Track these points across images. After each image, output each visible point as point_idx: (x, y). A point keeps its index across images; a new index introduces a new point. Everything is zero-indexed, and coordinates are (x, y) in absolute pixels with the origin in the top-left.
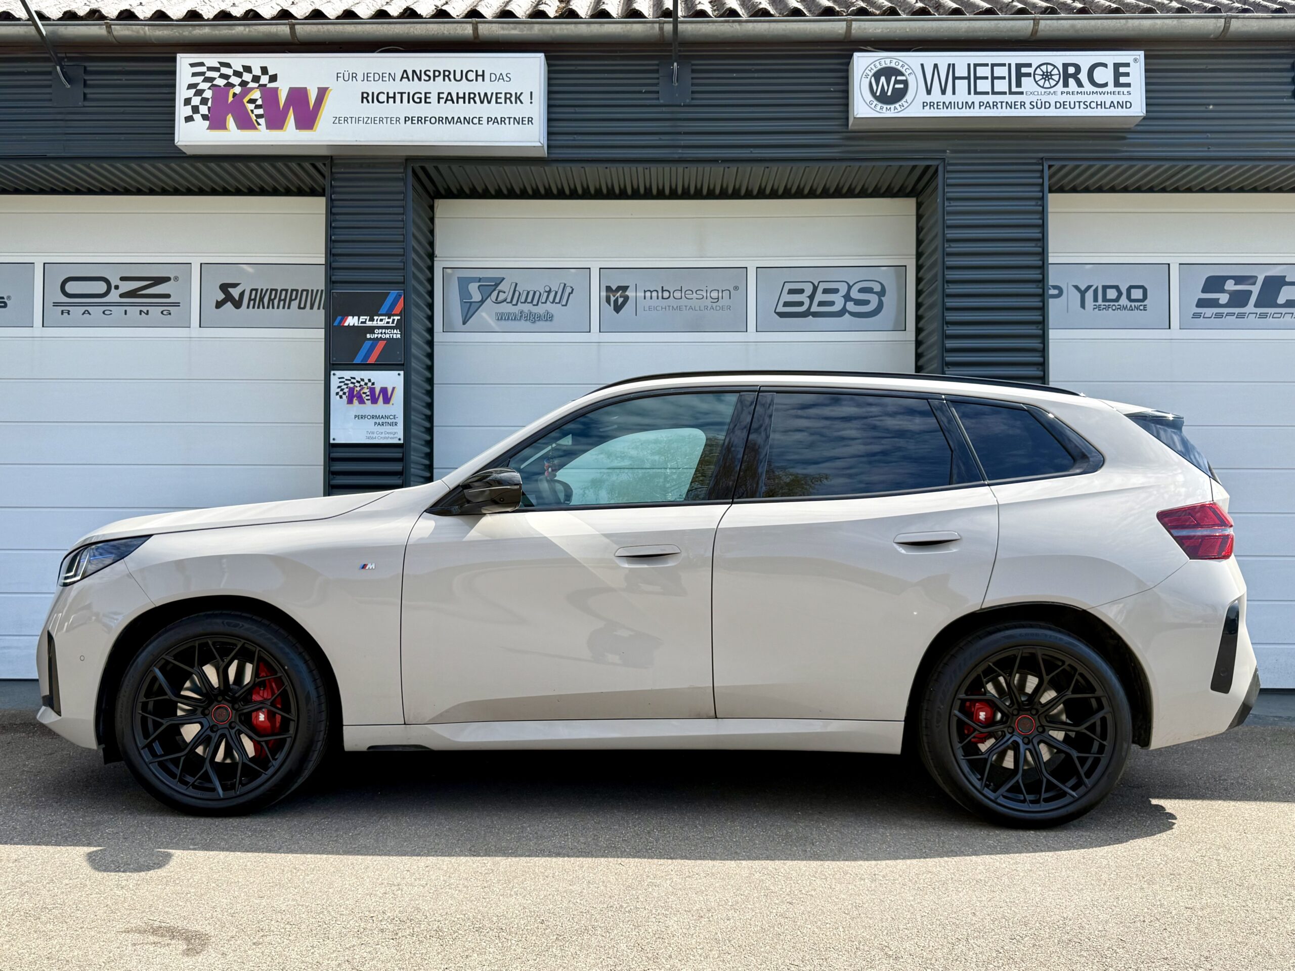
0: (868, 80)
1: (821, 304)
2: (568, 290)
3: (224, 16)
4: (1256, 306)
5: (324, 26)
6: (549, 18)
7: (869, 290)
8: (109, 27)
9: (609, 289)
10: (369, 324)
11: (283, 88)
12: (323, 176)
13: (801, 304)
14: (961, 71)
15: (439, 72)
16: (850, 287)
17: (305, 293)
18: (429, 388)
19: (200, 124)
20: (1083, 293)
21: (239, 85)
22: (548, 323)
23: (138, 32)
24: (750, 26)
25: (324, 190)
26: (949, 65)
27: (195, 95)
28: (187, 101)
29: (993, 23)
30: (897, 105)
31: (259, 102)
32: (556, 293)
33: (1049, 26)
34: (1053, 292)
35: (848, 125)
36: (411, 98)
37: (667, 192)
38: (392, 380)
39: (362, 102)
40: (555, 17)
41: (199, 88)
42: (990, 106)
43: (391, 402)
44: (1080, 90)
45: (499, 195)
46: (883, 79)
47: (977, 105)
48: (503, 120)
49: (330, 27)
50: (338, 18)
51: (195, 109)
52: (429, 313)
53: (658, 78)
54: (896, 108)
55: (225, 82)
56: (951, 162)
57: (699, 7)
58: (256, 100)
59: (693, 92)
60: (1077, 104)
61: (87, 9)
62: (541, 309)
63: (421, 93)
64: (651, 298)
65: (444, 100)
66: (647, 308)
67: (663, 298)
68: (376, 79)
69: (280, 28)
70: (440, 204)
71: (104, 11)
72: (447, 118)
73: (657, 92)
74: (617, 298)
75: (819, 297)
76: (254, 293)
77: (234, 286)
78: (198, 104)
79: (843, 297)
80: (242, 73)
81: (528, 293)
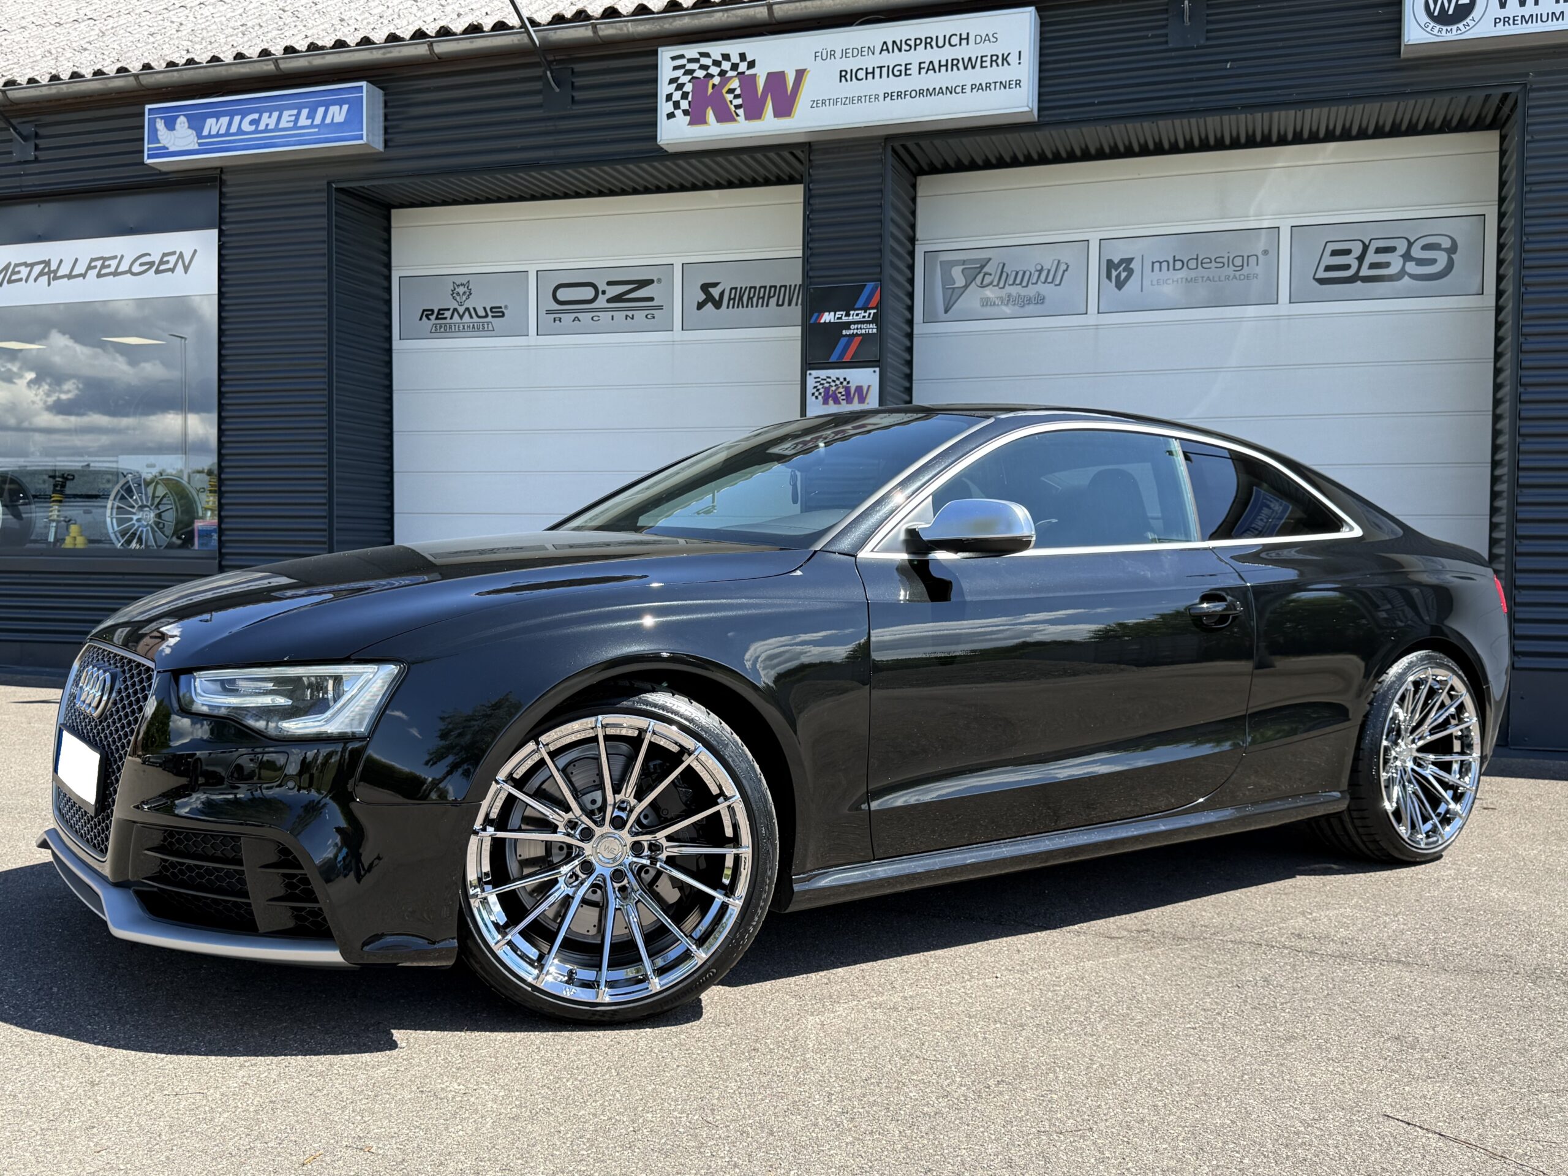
1: (1373, 266)
2: (1063, 268)
3: (703, 2)
5: (802, 3)
7: (1435, 247)
8: (594, 26)
9: (1110, 264)
10: (845, 319)
11: (761, 74)
12: (802, 163)
13: (1347, 267)
15: (921, 40)
16: (1410, 244)
17: (783, 290)
18: (908, 385)
19: (681, 119)
22: (1039, 306)
23: (621, 29)
25: (802, 176)
27: (677, 89)
28: (669, 97)
30: (1460, 25)
31: (738, 92)
32: (1049, 271)
35: (1399, 53)
36: (892, 72)
37: (1181, 145)
38: (867, 377)
39: (841, 81)
41: (680, 82)
43: (866, 402)
45: (988, 165)
47: (1567, 15)
48: (988, 86)
49: (808, 4)
51: (677, 105)
52: (910, 303)
53: (1167, 19)
54: (1459, 29)
55: (705, 73)
56: (1534, 86)
58: (735, 89)
59: (1208, 31)
61: (574, 9)
62: (1031, 291)
63: (901, 65)
64: (1160, 270)
65: (925, 70)
66: (1155, 282)
67: (1174, 269)
68: (855, 54)
69: (758, 10)
70: (923, 181)
71: (590, 12)
72: (928, 90)
73: (1166, 35)
74: (1120, 273)
75: (1371, 257)
76: (733, 291)
77: (715, 285)
78: (679, 99)
79: (1402, 256)
80: (720, 62)
81: (1017, 273)
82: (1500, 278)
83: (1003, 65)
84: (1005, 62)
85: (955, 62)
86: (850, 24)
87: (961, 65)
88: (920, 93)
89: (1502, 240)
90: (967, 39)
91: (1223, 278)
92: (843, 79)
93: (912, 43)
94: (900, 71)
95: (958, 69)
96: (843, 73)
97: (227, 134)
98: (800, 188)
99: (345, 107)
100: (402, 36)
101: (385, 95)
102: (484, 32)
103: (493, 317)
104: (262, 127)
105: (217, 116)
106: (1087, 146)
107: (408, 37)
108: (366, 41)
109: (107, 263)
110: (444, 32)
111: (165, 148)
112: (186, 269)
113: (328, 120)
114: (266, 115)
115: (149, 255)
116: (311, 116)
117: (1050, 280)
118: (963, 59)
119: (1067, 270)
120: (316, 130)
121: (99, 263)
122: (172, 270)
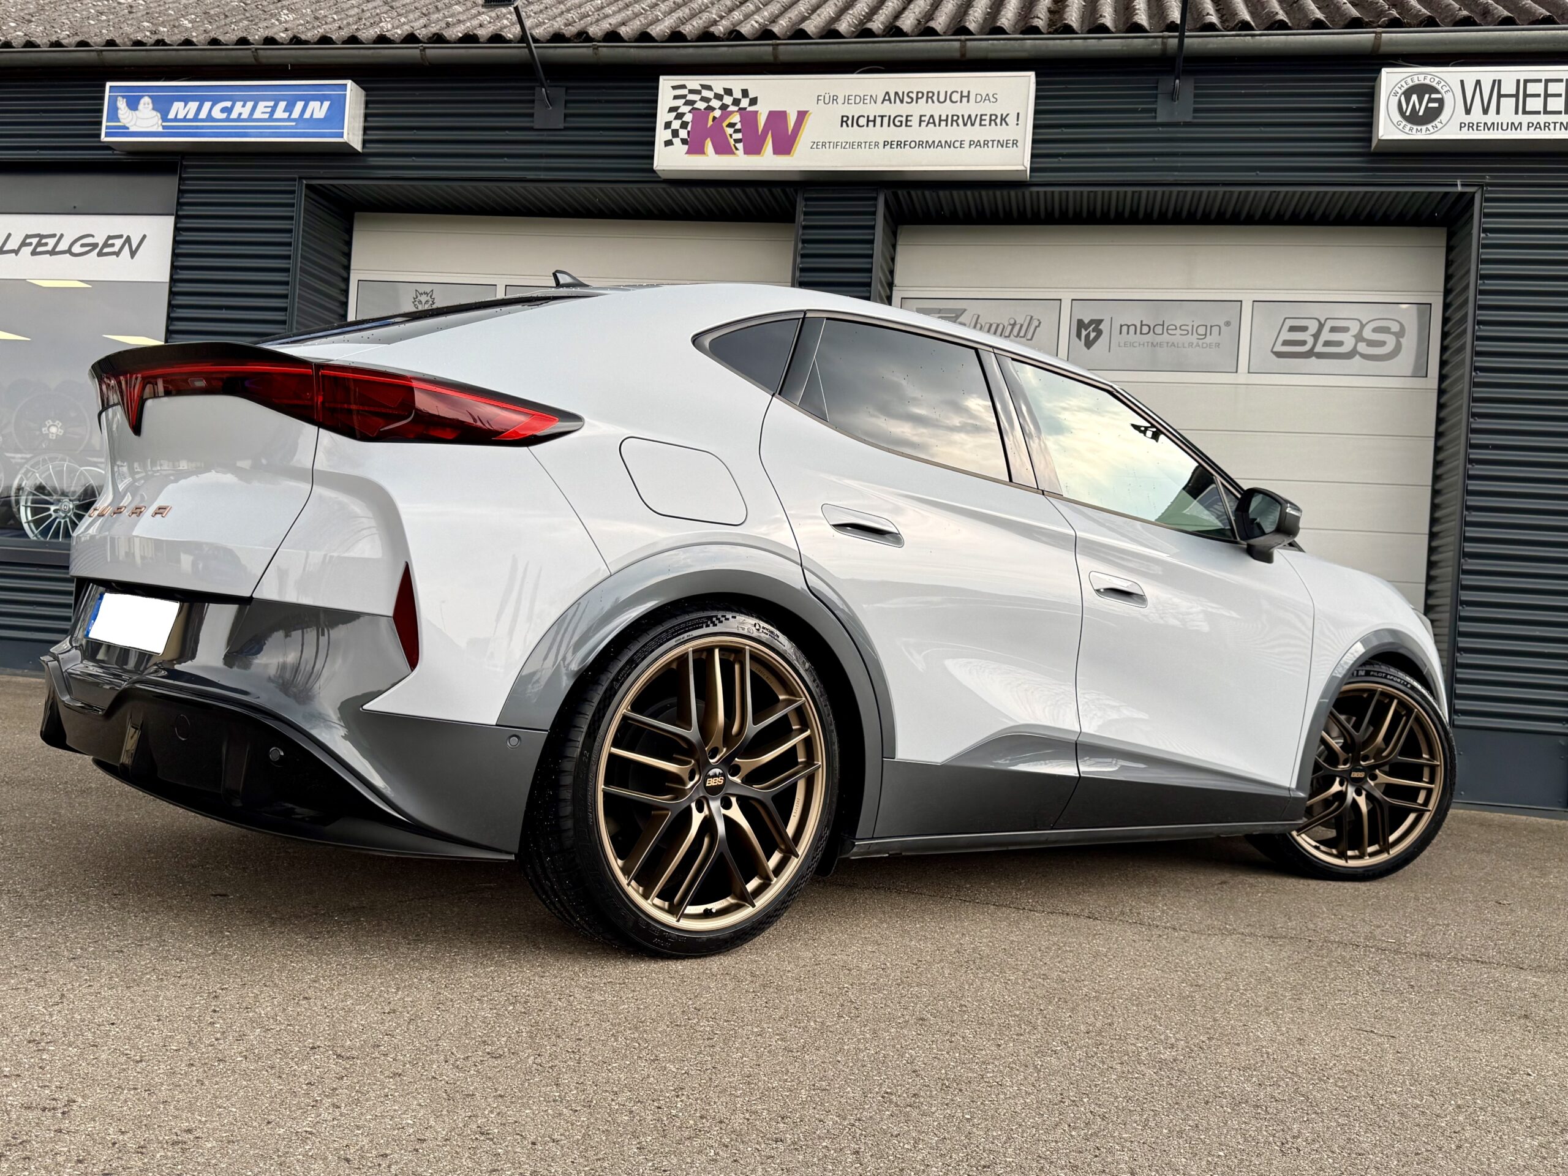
0: (1397, 98)
1: (1327, 343)
2: (1035, 324)
3: (706, 36)
5: (807, 46)
6: (1042, 34)
7: (1385, 330)
8: (595, 48)
9: (1081, 324)
11: (763, 111)
13: (1303, 343)
14: (1508, 88)
15: (923, 93)
16: (1362, 326)
19: (678, 147)
21: (719, 108)
23: (623, 54)
24: (1264, 38)
26: (1494, 81)
27: (676, 118)
28: (668, 125)
29: (1551, 33)
30: (1429, 126)
31: (738, 126)
32: (1024, 326)
35: (1371, 146)
36: (892, 121)
37: (1155, 217)
39: (842, 126)
40: (1048, 32)
41: (679, 111)
42: (1540, 128)
46: (1414, 97)
48: (986, 143)
49: (815, 47)
50: (821, 37)
51: (675, 133)
53: (1157, 97)
54: (1427, 129)
55: (706, 105)
56: (1489, 188)
57: (1207, 20)
58: (736, 124)
59: (1195, 110)
61: (574, 30)
64: (1128, 333)
65: (926, 123)
66: (1122, 344)
67: (1141, 333)
68: (857, 101)
73: (1155, 110)
74: (1089, 333)
75: (1325, 335)
78: (678, 127)
79: (1354, 336)
80: (722, 96)
81: (991, 325)
83: (1001, 124)
84: (1003, 122)
85: (955, 118)
86: (852, 72)
87: (960, 121)
88: (920, 144)
89: (1446, 329)
90: (968, 97)
91: (1186, 345)
92: (844, 124)
93: (914, 96)
94: (901, 122)
95: (958, 125)
97: (196, 119)
98: (792, 228)
99: (327, 104)
100: (392, 38)
101: (367, 96)
102: (479, 42)
104: (234, 115)
105: (186, 100)
107: (398, 40)
108: (353, 40)
109: (44, 241)
110: (438, 38)
111: (125, 127)
112: (133, 254)
113: (307, 115)
114: (239, 104)
115: (93, 236)
116: (289, 109)
117: (1022, 334)
118: (963, 116)
119: (1039, 326)
120: (294, 124)
121: (35, 241)
122: (117, 254)
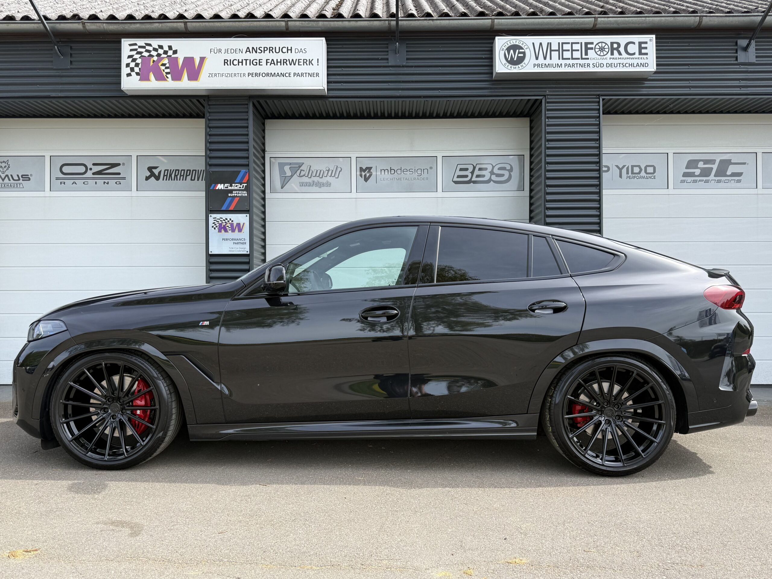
0: (504, 51)
1: (478, 176)
2: (339, 169)
3: (147, 17)
4: (715, 176)
5: (203, 23)
6: (328, 18)
7: (504, 169)
8: (84, 24)
9: (361, 168)
10: (230, 188)
11: (180, 58)
12: (204, 107)
13: (467, 176)
14: (555, 47)
15: (267, 48)
16: (493, 167)
17: (194, 172)
18: (263, 224)
19: (135, 77)
20: (621, 170)
21: (156, 56)
22: (328, 187)
23: (100, 27)
24: (438, 21)
25: (204, 115)
26: (548, 43)
27: (132, 61)
28: (128, 65)
29: (572, 19)
30: (520, 66)
31: (168, 65)
32: (332, 171)
33: (603, 21)
34: (604, 169)
35: (492, 77)
36: (251, 62)
37: (393, 115)
38: (243, 219)
39: (225, 65)
40: (331, 18)
41: (134, 57)
42: (570, 66)
43: (242, 231)
44: (620, 57)
45: (301, 117)
46: (512, 51)
47: (563, 65)
48: (302, 74)
49: (207, 24)
50: (211, 18)
51: (132, 70)
52: (263, 182)
53: (388, 51)
54: (519, 67)
55: (149, 54)
56: (549, 97)
57: (410, 12)
58: (166, 64)
59: (407, 59)
60: (618, 65)
61: (72, 14)
62: (324, 180)
63: (257, 60)
64: (385, 174)
65: (270, 63)
66: (382, 179)
67: (391, 174)
68: (232, 52)
69: (179, 24)
70: (268, 122)
71: (81, 15)
72: (271, 73)
73: (387, 59)
74: (366, 174)
75: (477, 172)
76: (166, 171)
77: (156, 168)
78: (134, 66)
79: (490, 172)
80: (158, 49)
81: (317, 171)
82: (531, 184)
83: (309, 65)
85: (285, 61)
86: (230, 37)
87: (288, 63)
88: (267, 75)
89: (532, 167)
90: (291, 50)
91: (413, 179)
92: (226, 64)
93: (262, 49)
94: (257, 63)
95: (287, 65)
96: (226, 61)
98: (203, 120)
102: (16, 20)
103: (23, 180)
106: (350, 112)
117: (333, 175)
118: (289, 60)
119: (341, 171)
